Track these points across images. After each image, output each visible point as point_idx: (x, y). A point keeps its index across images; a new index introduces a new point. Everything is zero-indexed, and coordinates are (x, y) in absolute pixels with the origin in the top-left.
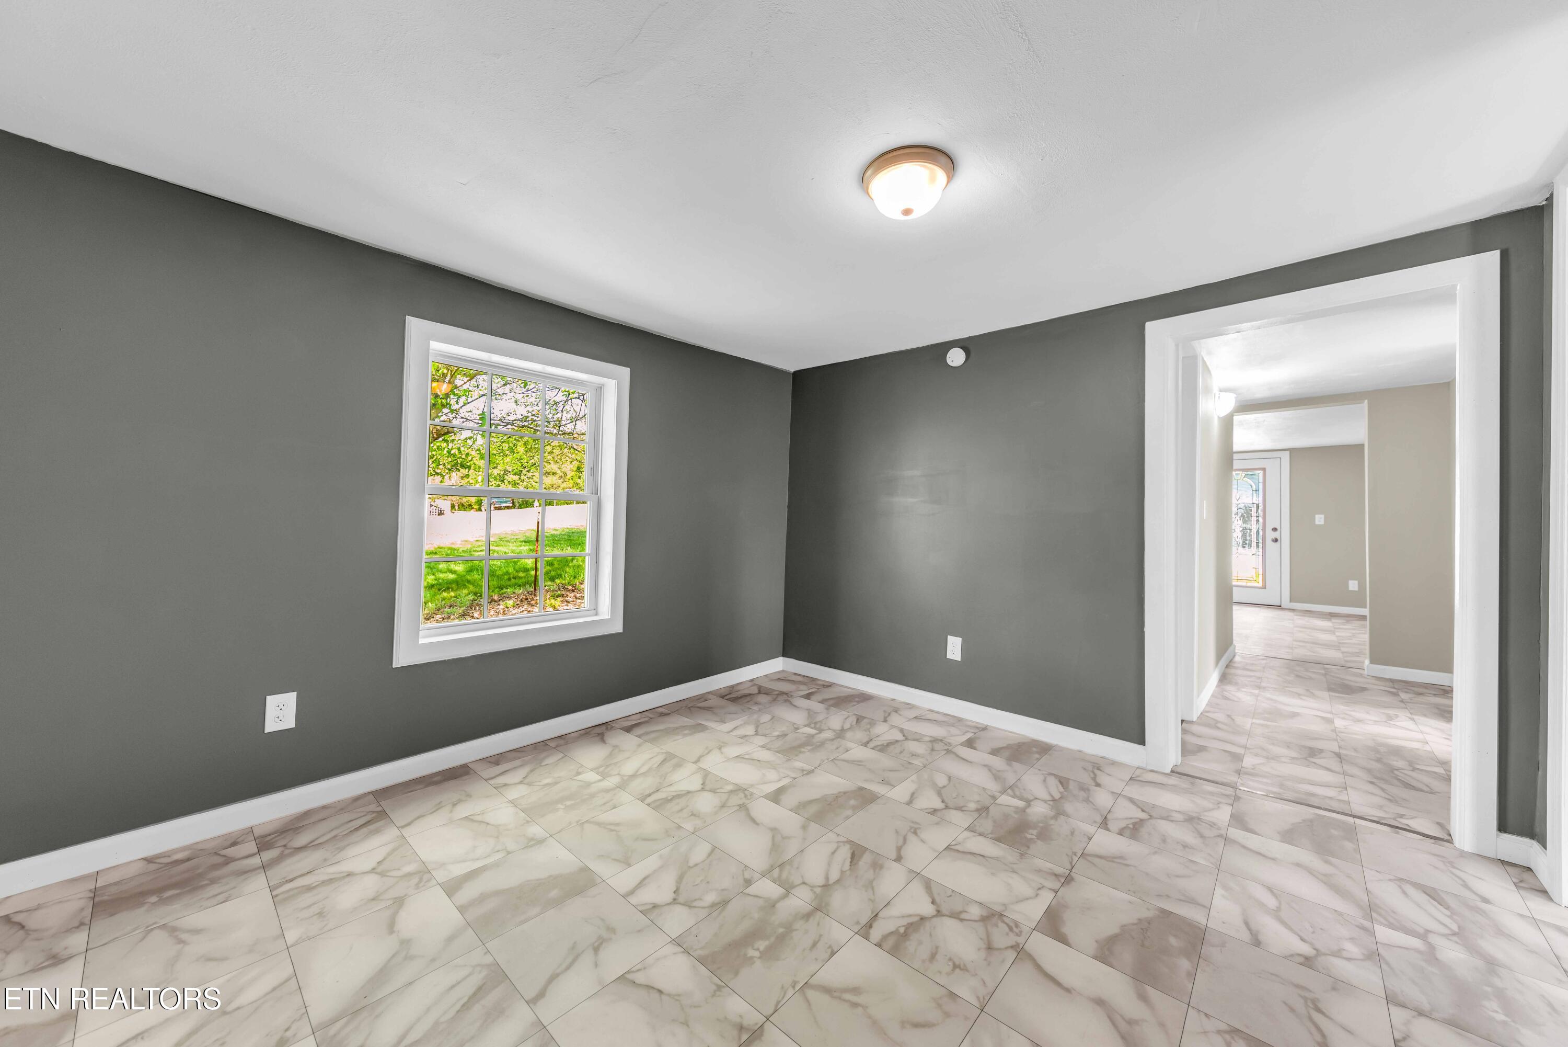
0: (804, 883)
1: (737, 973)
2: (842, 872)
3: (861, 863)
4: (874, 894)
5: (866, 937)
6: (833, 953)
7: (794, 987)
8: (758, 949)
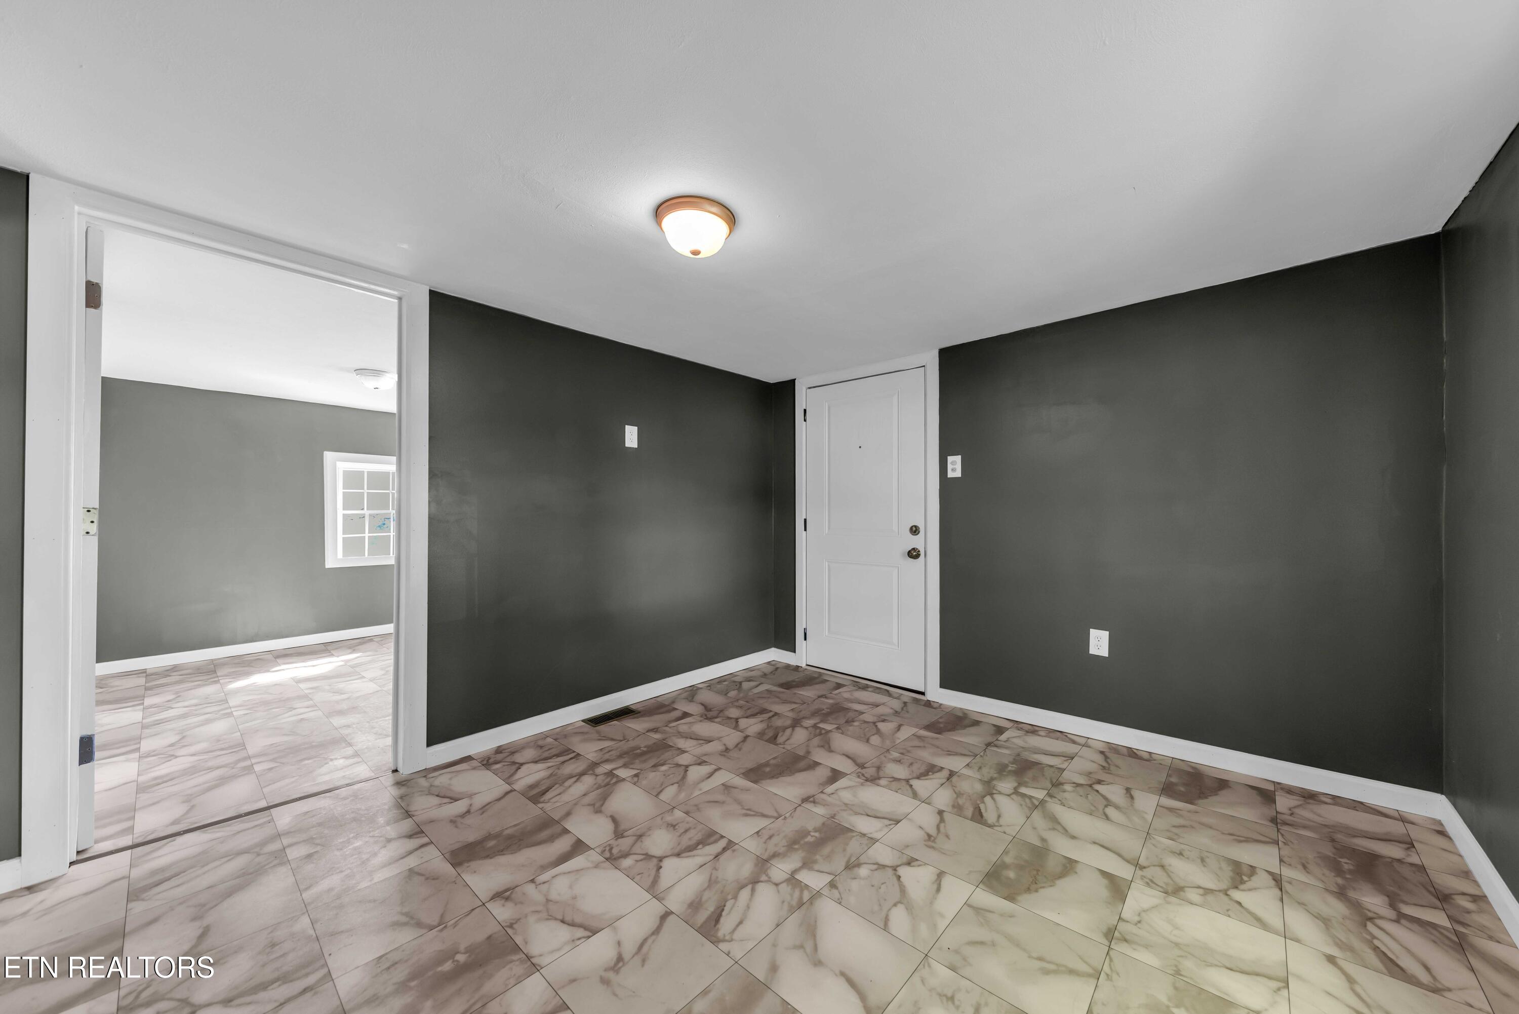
0: (777, 885)
1: (824, 824)
2: (735, 897)
3: (712, 909)
4: (711, 874)
5: (730, 842)
6: (758, 833)
7: (785, 817)
8: (812, 836)
